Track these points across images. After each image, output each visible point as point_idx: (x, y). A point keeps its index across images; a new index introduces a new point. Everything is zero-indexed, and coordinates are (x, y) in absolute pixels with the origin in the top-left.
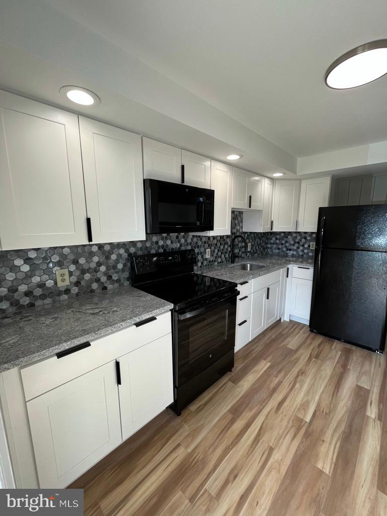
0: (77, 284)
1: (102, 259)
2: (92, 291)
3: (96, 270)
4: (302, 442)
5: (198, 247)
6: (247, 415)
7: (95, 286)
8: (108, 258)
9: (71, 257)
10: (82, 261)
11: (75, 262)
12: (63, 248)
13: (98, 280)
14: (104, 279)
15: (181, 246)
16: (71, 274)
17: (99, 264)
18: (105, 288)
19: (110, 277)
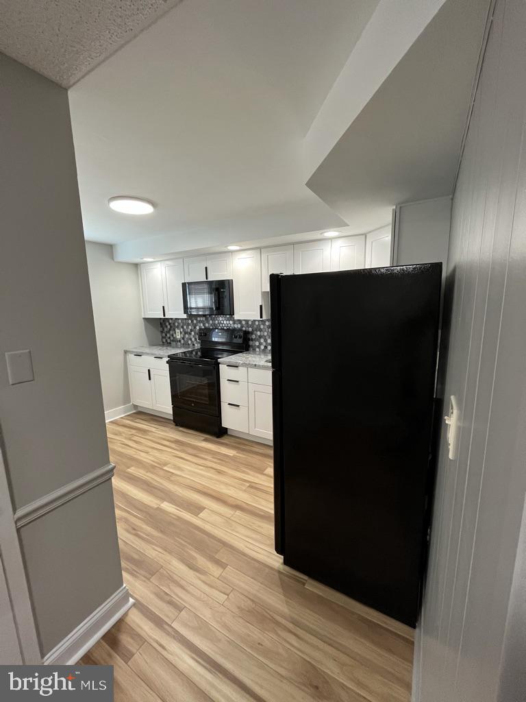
0: (183, 339)
1: (193, 328)
2: (189, 344)
3: (190, 334)
4: (148, 463)
5: (261, 330)
6: (173, 445)
7: (190, 342)
8: (195, 328)
9: (181, 324)
10: (185, 327)
11: (183, 327)
12: (179, 319)
13: (191, 339)
14: (193, 339)
15: (242, 327)
16: (181, 333)
17: (191, 330)
18: (194, 345)
19: (196, 339)
